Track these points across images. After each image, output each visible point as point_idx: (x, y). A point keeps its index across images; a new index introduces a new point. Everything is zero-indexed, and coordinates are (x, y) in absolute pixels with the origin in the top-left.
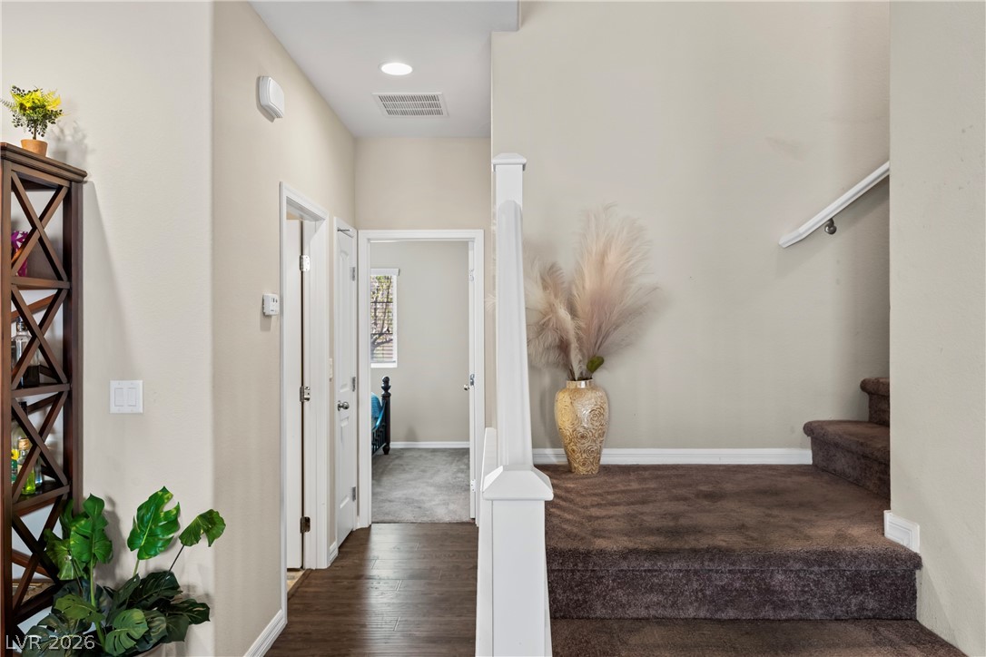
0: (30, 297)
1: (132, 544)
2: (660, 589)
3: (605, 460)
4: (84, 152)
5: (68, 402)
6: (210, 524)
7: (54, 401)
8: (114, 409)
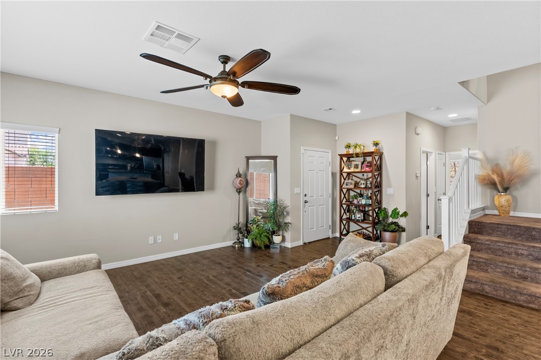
0: (376, 174)
1: (391, 216)
2: (501, 231)
3: (511, 215)
4: (383, 149)
5: (380, 192)
6: (405, 214)
7: (378, 191)
8: (388, 193)
